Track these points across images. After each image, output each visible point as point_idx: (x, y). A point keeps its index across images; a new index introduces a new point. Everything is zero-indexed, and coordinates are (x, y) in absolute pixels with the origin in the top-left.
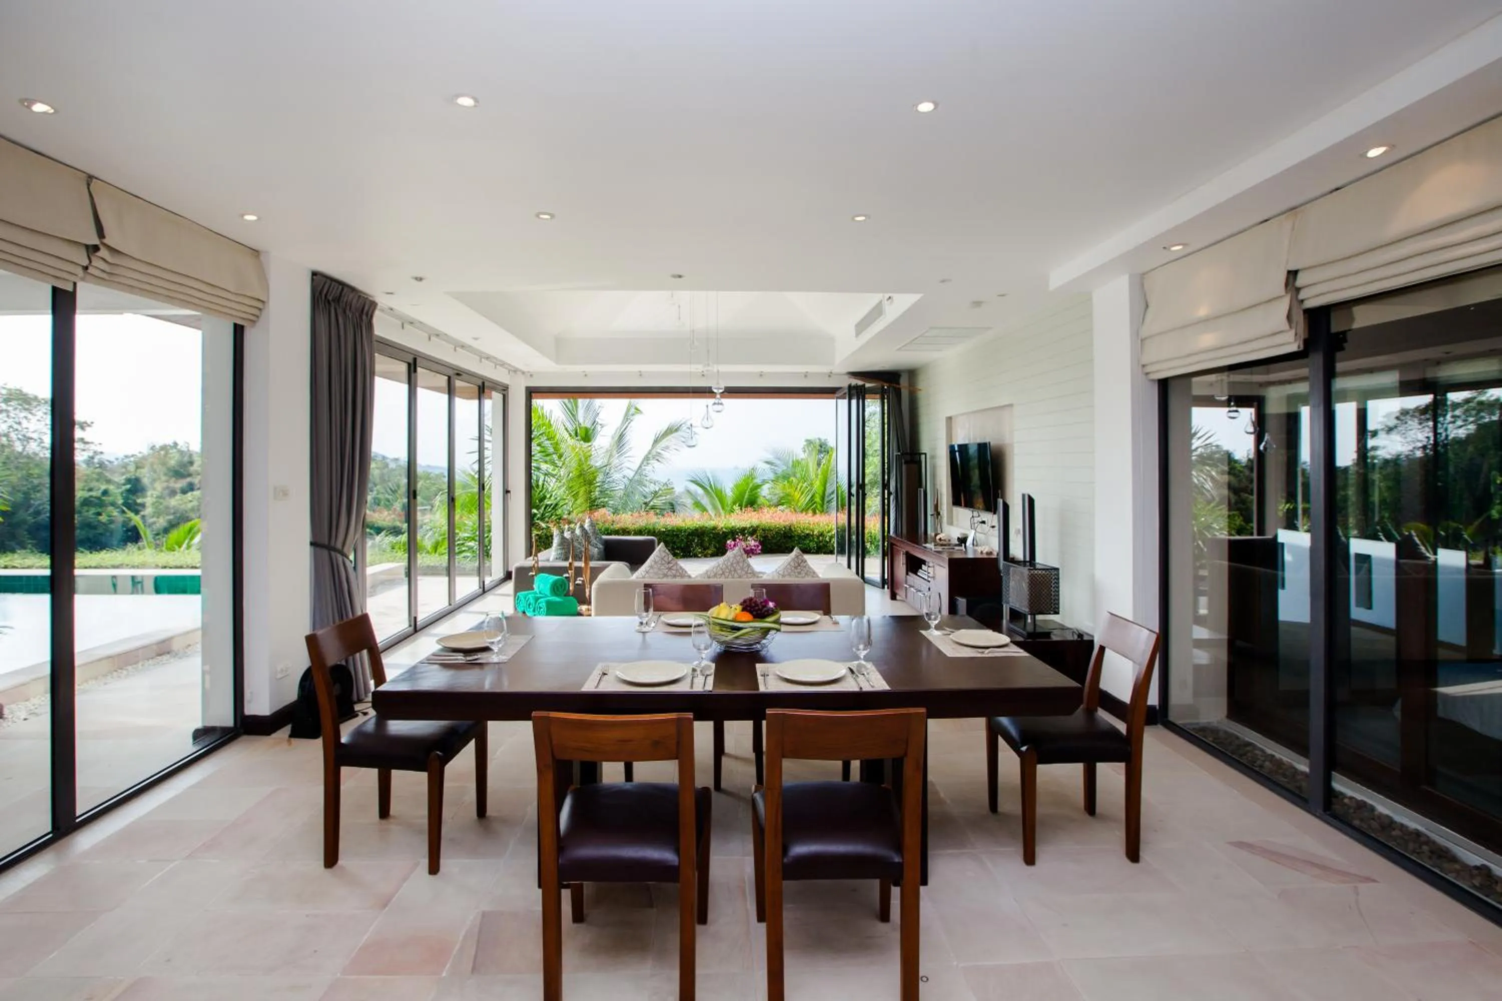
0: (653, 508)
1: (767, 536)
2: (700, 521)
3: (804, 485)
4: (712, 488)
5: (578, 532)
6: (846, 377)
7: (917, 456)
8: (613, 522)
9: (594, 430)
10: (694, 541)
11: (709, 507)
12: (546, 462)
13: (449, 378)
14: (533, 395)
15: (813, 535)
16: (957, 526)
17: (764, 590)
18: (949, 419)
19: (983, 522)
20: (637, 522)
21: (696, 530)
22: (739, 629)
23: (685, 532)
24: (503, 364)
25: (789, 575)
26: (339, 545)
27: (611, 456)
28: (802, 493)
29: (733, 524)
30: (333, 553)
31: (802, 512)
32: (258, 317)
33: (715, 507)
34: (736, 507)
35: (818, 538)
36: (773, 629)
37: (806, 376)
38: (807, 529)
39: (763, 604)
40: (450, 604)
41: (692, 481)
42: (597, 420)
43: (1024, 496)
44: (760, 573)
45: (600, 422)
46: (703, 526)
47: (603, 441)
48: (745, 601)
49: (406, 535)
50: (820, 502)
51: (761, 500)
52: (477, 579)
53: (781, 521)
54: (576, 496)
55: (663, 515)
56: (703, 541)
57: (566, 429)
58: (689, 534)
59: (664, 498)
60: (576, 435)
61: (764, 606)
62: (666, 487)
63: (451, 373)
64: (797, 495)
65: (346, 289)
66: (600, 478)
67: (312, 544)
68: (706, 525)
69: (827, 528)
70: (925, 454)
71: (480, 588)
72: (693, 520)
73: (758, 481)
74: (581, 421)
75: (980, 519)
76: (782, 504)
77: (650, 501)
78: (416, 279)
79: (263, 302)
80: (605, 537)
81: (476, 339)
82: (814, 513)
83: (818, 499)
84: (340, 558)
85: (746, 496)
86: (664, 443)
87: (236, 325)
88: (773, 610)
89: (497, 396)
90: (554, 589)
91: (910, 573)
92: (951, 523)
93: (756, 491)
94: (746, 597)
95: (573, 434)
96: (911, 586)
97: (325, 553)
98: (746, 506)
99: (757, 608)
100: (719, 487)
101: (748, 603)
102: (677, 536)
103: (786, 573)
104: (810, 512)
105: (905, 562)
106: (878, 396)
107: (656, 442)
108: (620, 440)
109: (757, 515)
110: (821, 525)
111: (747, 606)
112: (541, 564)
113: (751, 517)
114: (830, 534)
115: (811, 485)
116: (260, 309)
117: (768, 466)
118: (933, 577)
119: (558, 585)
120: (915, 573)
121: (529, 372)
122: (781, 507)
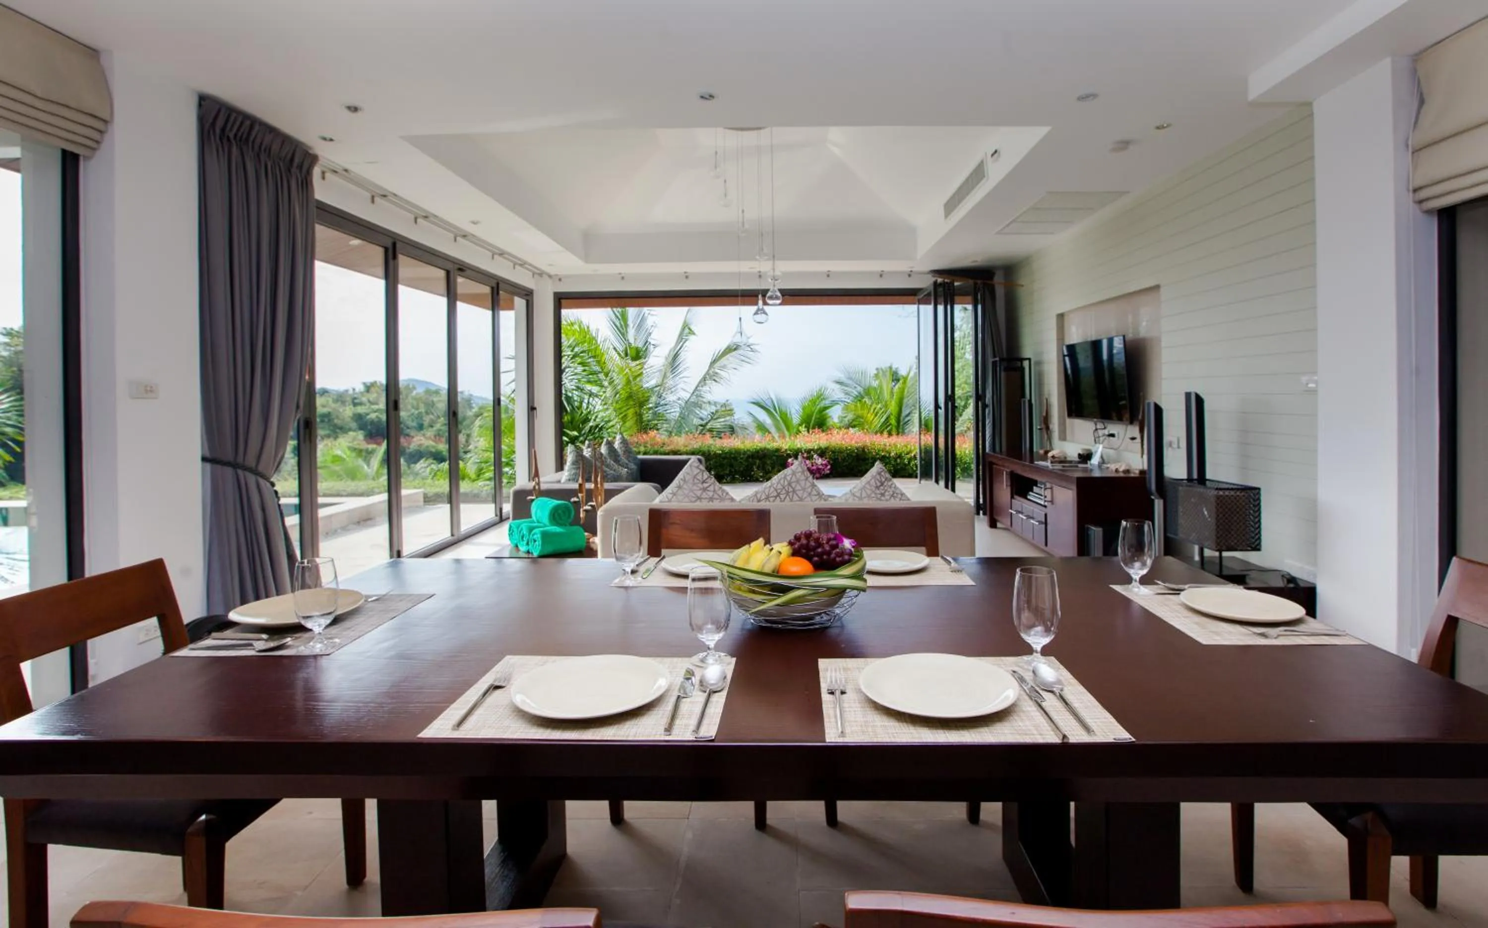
0: (710, 430)
1: (838, 459)
2: (760, 442)
3: (879, 406)
4: (775, 410)
5: (603, 449)
6: (930, 276)
7: (1019, 364)
8: (664, 444)
9: (646, 349)
10: (755, 464)
11: (773, 430)
12: (589, 382)
13: (448, 273)
14: (563, 301)
15: (889, 458)
16: (1073, 441)
17: (835, 518)
18: (1061, 317)
19: (1113, 435)
20: (690, 444)
21: (757, 452)
22: (785, 590)
23: (744, 454)
24: (523, 264)
25: (869, 496)
26: (251, 461)
27: (665, 376)
28: (876, 415)
29: (799, 446)
30: (240, 472)
31: (876, 433)
32: (97, 142)
33: (778, 429)
34: (803, 429)
35: (896, 460)
36: (853, 588)
37: (881, 276)
38: (883, 451)
39: (834, 542)
40: (452, 535)
41: (754, 403)
42: (649, 340)
43: (1188, 395)
44: (830, 496)
45: (653, 342)
46: (765, 448)
47: (656, 360)
48: (797, 538)
49: (447, 462)
50: (896, 424)
51: (830, 422)
52: (493, 505)
53: (853, 442)
54: (624, 419)
55: (721, 438)
56: (764, 464)
57: (615, 348)
58: (749, 457)
59: (723, 420)
60: (626, 355)
61: (835, 547)
62: (723, 409)
63: (449, 266)
64: (870, 417)
65: (257, 128)
66: (653, 399)
67: (204, 459)
68: (768, 447)
69: (905, 450)
70: (1029, 359)
71: (496, 515)
72: (753, 442)
73: (827, 403)
74: (632, 340)
75: (1106, 432)
76: (854, 427)
77: (707, 423)
78: (349, 108)
79: (105, 122)
80: (640, 457)
81: (474, 223)
82: (890, 434)
83: (893, 421)
84: (252, 479)
85: (813, 418)
86: (723, 361)
87: (65, 153)
88: (851, 554)
89: (520, 303)
90: (554, 515)
91: (1016, 497)
92: (1063, 437)
93: (824, 412)
94: (800, 529)
95: (623, 354)
96: (1018, 512)
97: (229, 471)
98: (814, 428)
99: (820, 550)
100: (784, 409)
101: (804, 541)
102: (735, 459)
103: (864, 495)
104: (885, 433)
105: (1009, 484)
106: (969, 298)
107: (714, 362)
108: (674, 360)
109: (826, 437)
110: (899, 446)
111: (801, 546)
112: (544, 487)
113: (820, 439)
114: (908, 456)
115: (886, 406)
116: (101, 132)
117: (838, 386)
118: (1052, 502)
119: (560, 512)
120: (1024, 495)
121: (557, 275)
122: (852, 430)
